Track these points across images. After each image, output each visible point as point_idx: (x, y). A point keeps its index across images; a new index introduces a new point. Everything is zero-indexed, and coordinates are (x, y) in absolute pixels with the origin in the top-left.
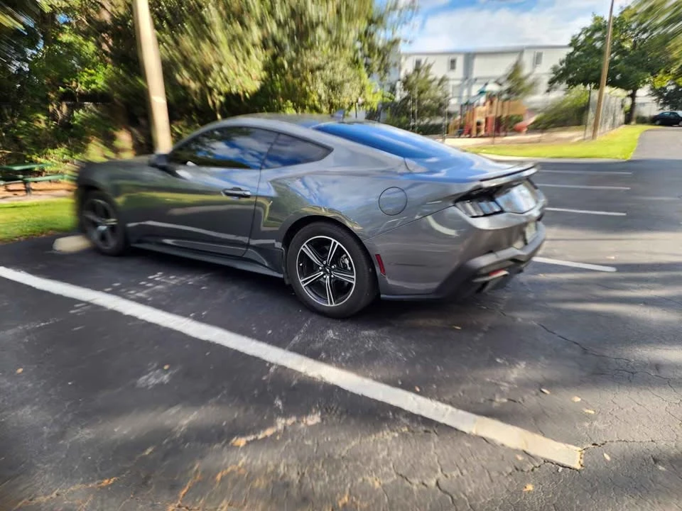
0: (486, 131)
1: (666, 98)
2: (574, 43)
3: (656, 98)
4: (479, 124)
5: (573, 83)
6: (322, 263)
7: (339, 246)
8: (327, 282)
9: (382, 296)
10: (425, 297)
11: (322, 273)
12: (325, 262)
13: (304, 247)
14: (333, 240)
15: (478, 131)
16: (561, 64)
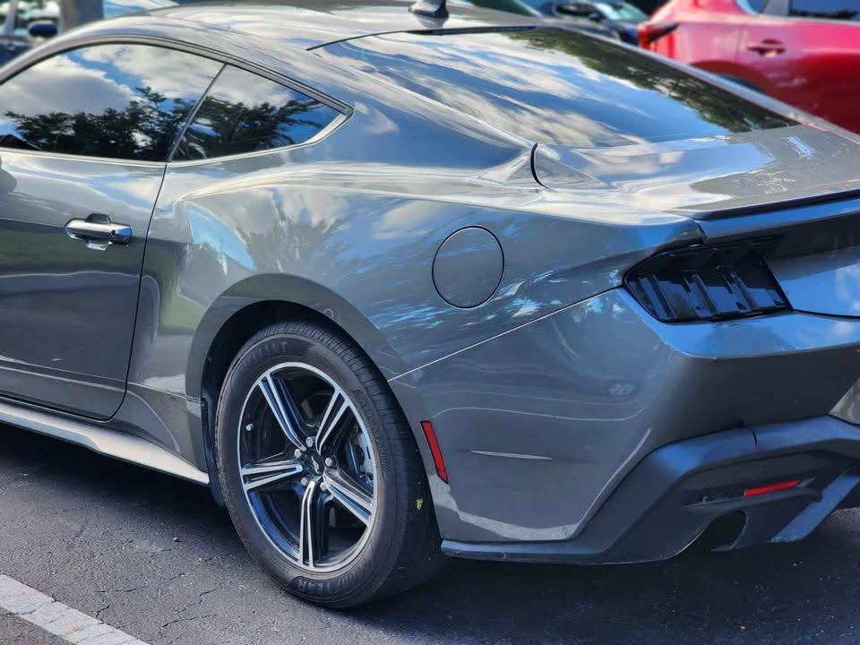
6: (303, 439)
7: (348, 409)
8: (307, 497)
9: (445, 545)
10: (549, 550)
11: (299, 468)
12: (309, 441)
13: (265, 381)
14: (338, 390)
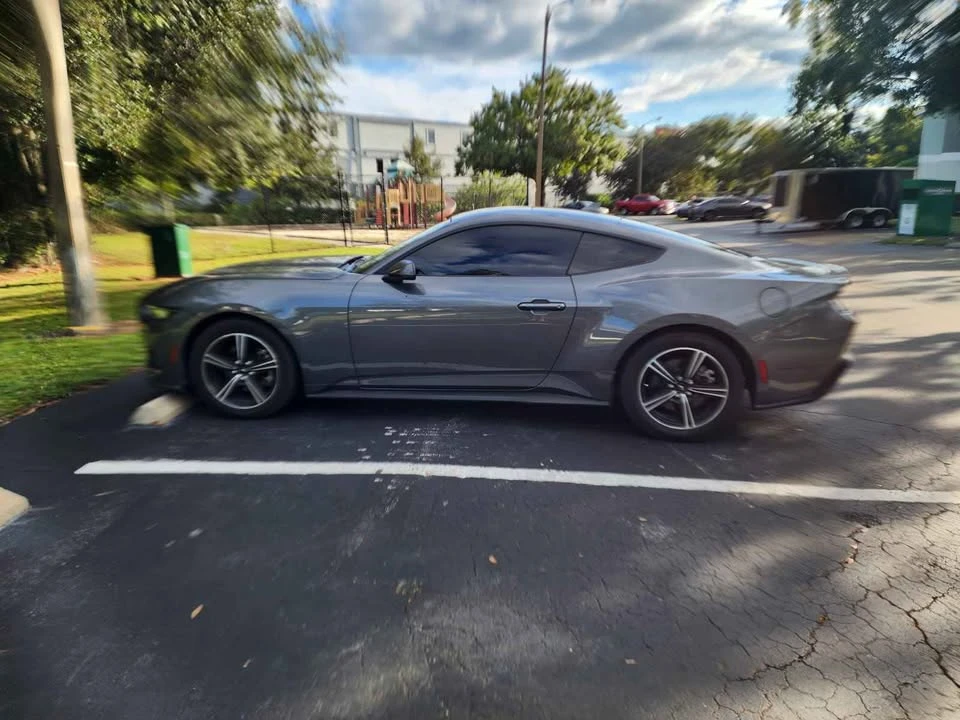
0: (402, 220)
1: (566, 187)
2: (475, 123)
3: (556, 187)
4: (394, 211)
5: (479, 167)
6: (676, 379)
8: (685, 400)
12: (680, 379)
13: (653, 363)
14: (699, 352)
15: (395, 220)
16: (466, 145)
